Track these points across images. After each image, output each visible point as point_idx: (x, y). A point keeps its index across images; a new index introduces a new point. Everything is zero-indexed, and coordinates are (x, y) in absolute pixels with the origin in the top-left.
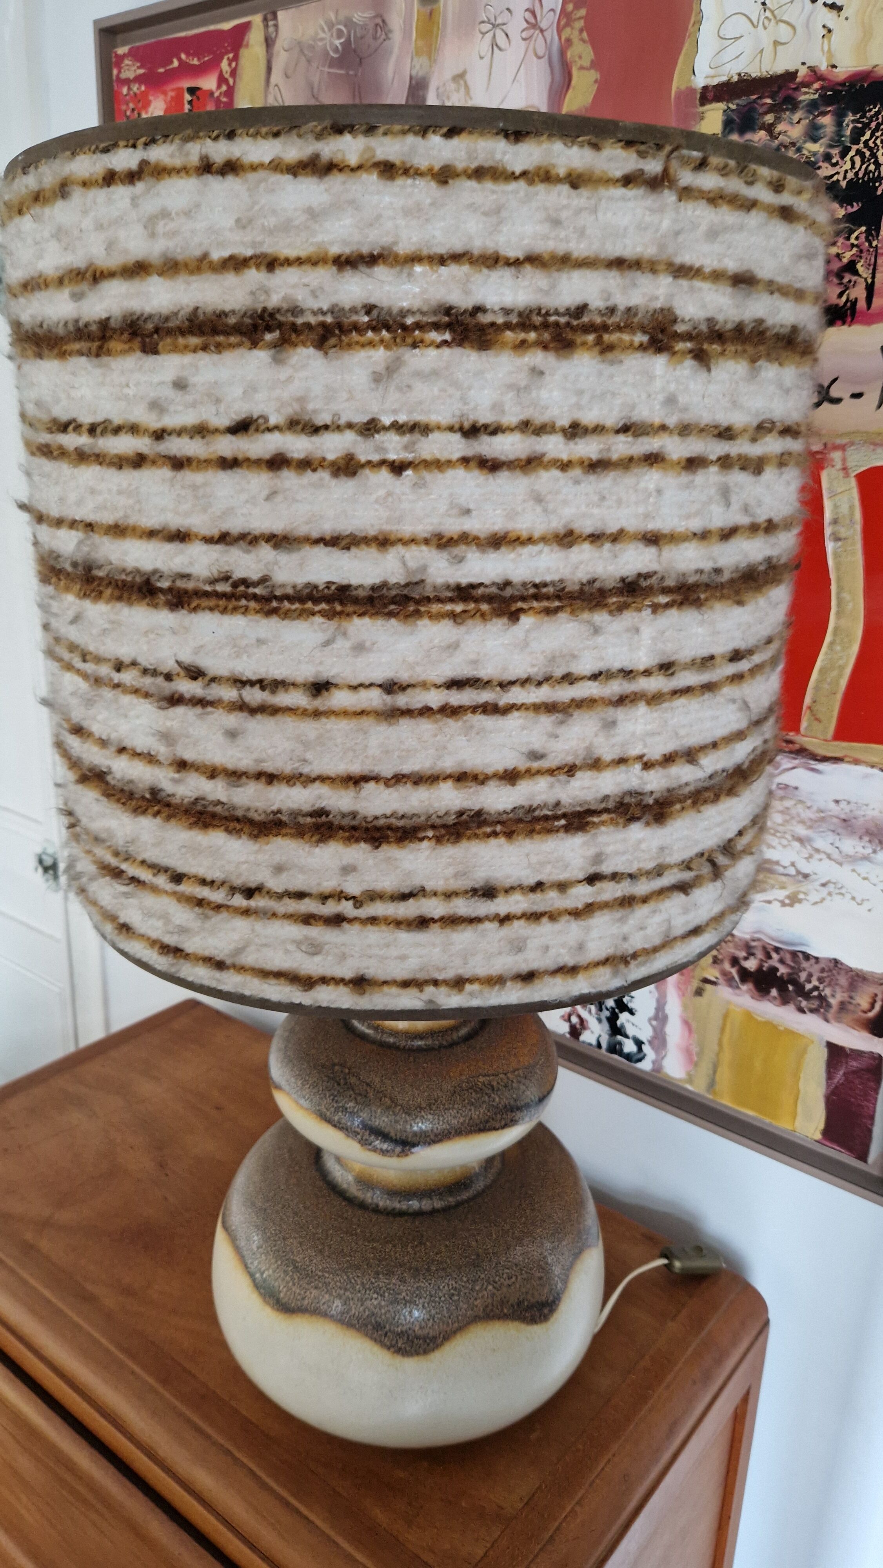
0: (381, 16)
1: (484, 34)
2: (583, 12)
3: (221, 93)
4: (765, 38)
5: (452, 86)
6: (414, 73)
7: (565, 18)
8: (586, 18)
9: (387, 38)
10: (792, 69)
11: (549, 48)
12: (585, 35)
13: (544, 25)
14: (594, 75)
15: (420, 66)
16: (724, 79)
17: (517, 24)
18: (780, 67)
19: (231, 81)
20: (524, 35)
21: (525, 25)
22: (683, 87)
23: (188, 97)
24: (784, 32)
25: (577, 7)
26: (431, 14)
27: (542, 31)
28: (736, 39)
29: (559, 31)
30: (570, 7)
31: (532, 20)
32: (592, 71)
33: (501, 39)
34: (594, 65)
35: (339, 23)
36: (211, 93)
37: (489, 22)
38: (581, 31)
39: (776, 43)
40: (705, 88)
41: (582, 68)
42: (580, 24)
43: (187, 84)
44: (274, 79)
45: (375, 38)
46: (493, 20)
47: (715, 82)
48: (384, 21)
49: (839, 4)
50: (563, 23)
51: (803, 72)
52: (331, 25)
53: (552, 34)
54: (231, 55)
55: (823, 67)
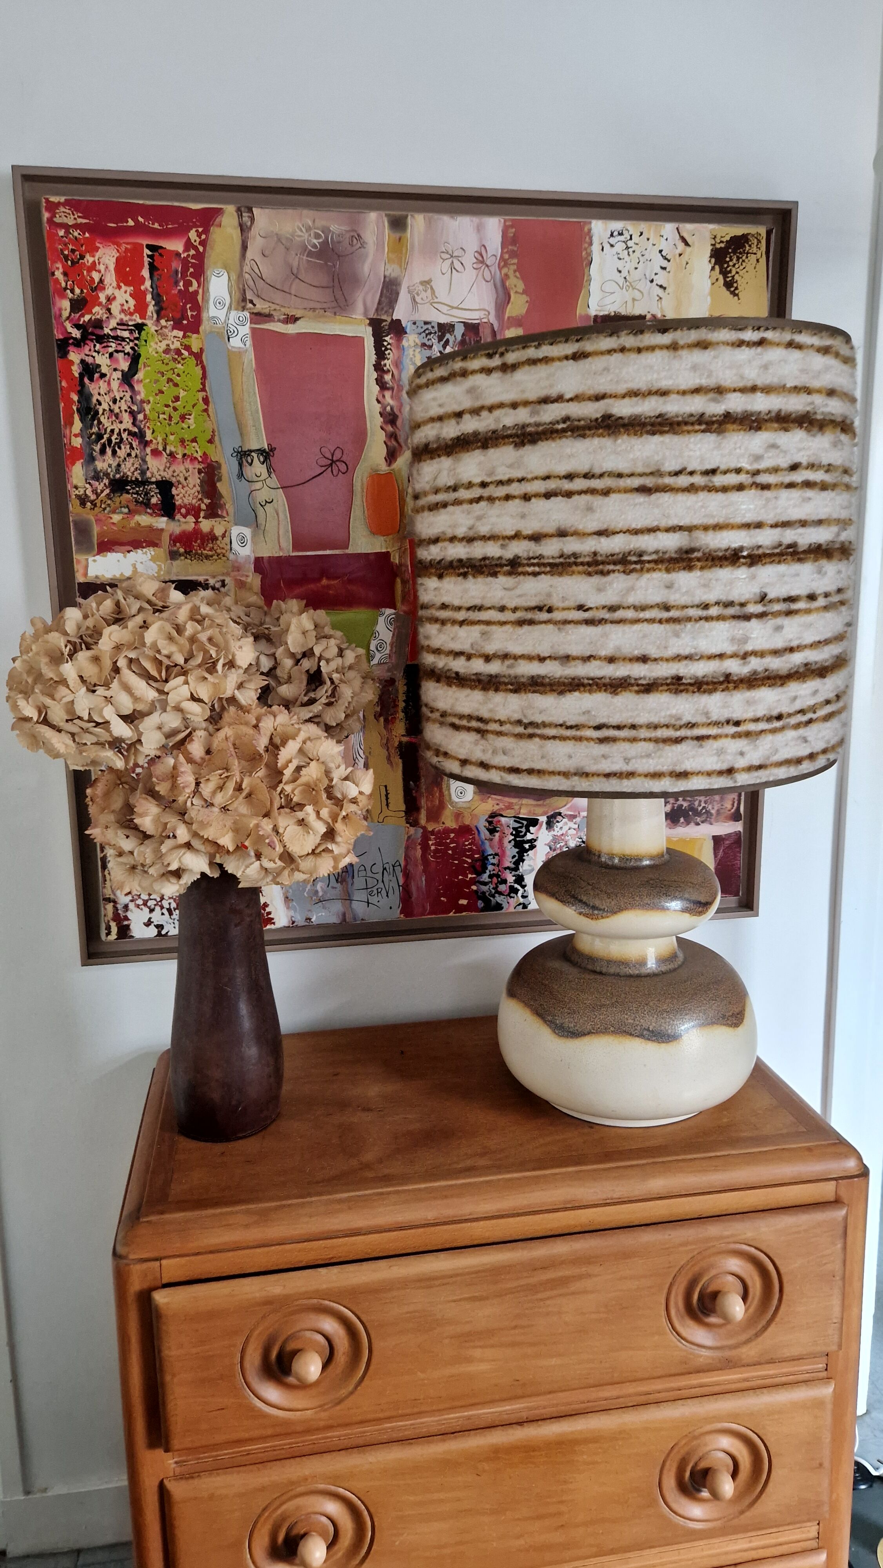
0: (356, 231)
1: (444, 260)
2: (515, 261)
3: (188, 255)
4: (628, 295)
5: (421, 288)
6: (387, 273)
7: (503, 263)
8: (518, 264)
9: (362, 246)
10: (643, 314)
11: (493, 277)
12: (517, 274)
13: (488, 263)
14: (525, 298)
15: (393, 270)
16: (606, 313)
17: (469, 259)
18: (637, 312)
19: (201, 249)
20: (475, 266)
21: (475, 260)
22: (583, 313)
23: (147, 252)
24: (637, 295)
25: (511, 257)
26: (400, 239)
27: (487, 266)
28: (612, 293)
29: (500, 269)
30: (506, 256)
31: (480, 259)
32: (524, 296)
33: (457, 265)
34: (525, 292)
35: (318, 229)
36: (178, 254)
37: (447, 253)
38: (515, 271)
39: (634, 300)
40: (596, 316)
41: (516, 292)
42: (515, 267)
43: (145, 242)
44: (249, 254)
45: (352, 245)
46: (450, 252)
47: (601, 314)
48: (359, 235)
49: (664, 286)
50: (502, 264)
51: (649, 317)
52: (308, 229)
53: (495, 269)
54: (200, 230)
55: (659, 316)
